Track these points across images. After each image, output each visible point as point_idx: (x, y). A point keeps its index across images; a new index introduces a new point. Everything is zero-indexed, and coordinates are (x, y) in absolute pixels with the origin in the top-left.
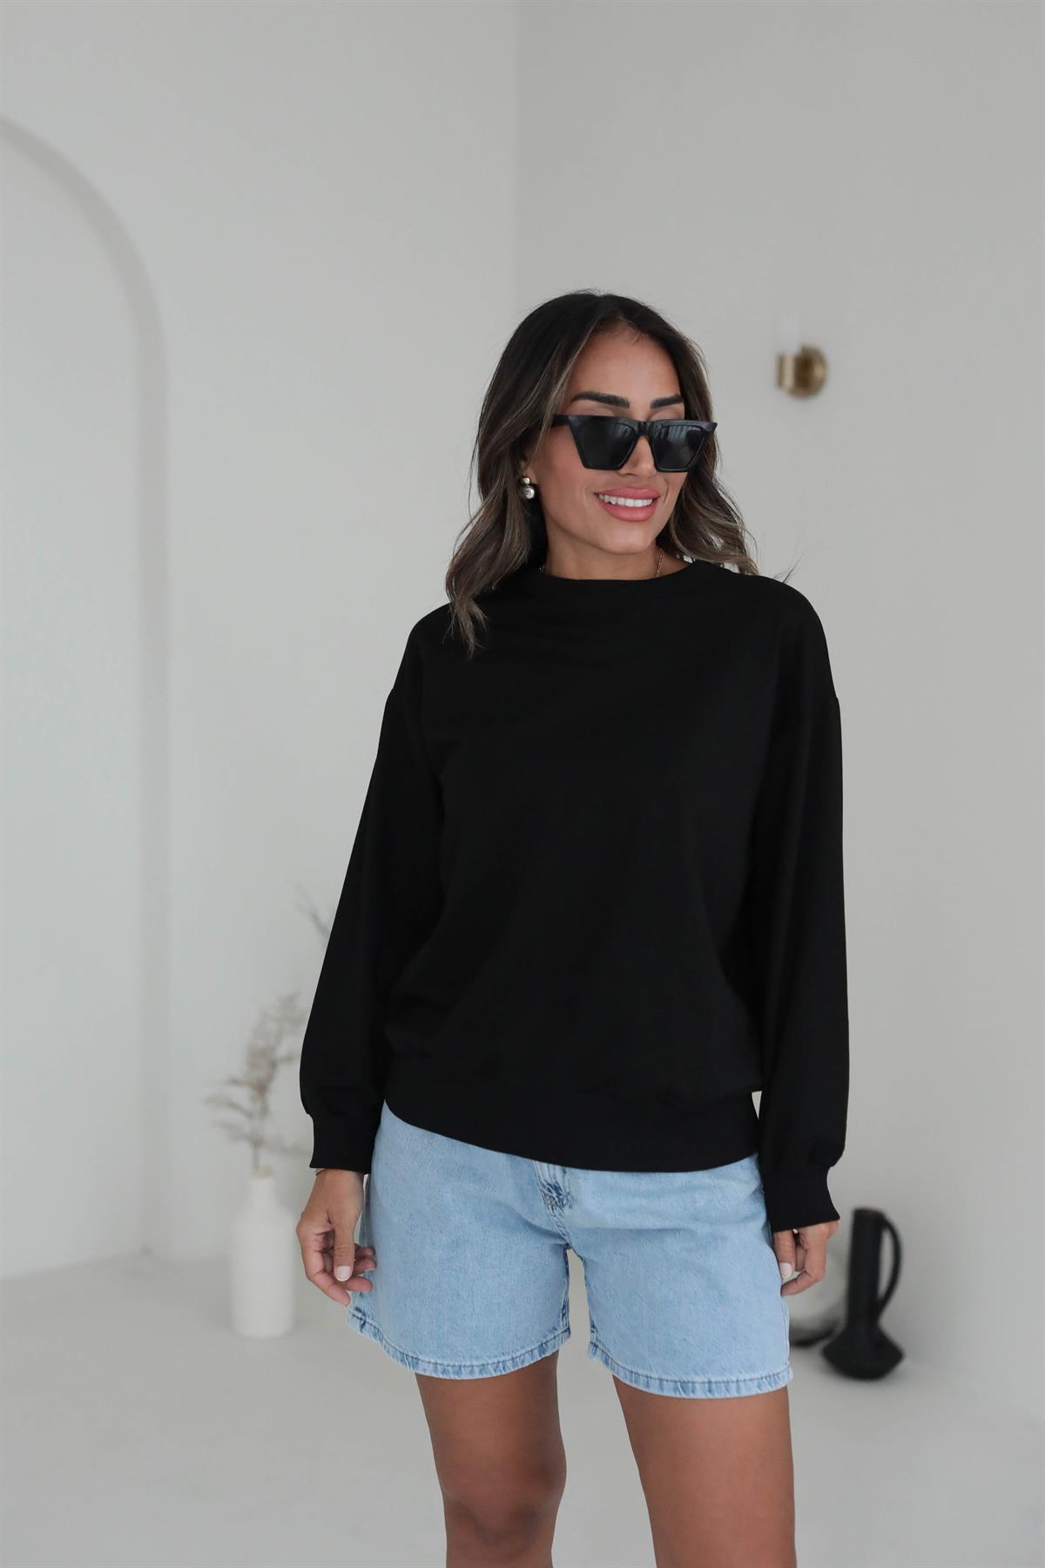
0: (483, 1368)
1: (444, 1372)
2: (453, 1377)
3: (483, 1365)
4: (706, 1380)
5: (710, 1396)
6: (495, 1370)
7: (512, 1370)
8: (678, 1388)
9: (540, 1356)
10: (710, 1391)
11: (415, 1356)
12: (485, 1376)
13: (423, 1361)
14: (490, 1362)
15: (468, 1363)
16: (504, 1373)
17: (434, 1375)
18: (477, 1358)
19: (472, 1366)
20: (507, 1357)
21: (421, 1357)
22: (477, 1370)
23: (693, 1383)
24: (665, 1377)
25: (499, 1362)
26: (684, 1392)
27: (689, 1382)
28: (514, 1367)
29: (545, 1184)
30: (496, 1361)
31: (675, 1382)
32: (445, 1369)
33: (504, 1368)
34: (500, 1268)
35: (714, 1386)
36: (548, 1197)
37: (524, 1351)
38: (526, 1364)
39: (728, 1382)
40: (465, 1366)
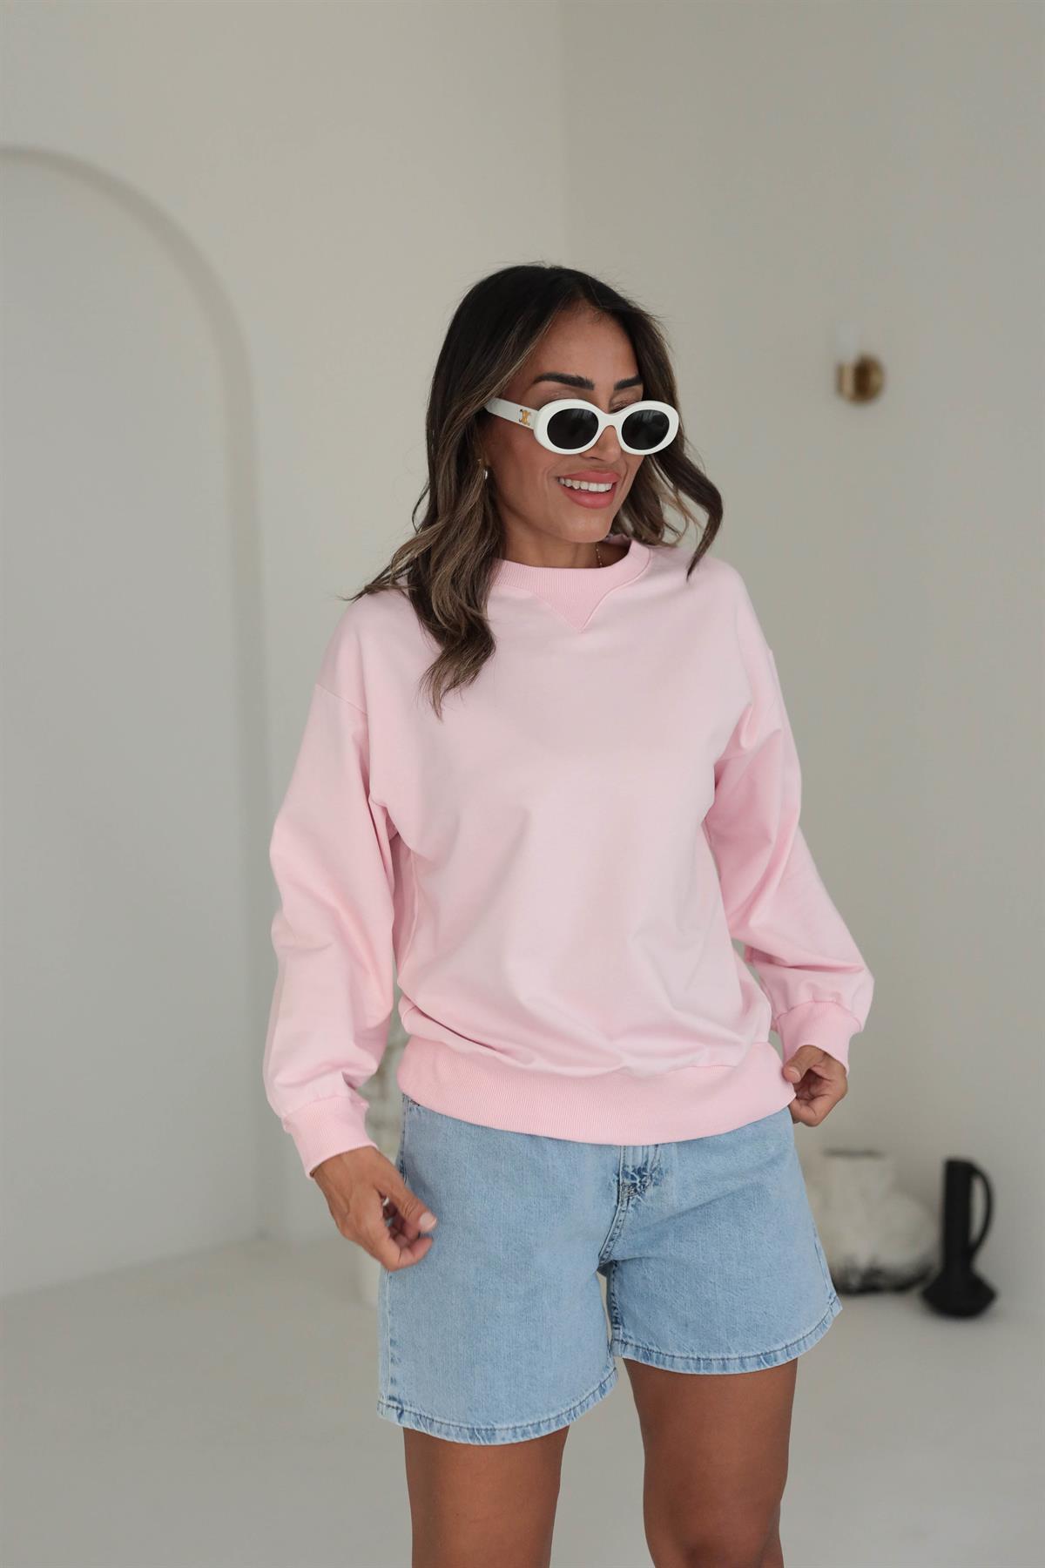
22: (553, 1422)
27: (770, 1353)
31: (758, 1356)
32: (524, 1431)
40: (543, 1421)
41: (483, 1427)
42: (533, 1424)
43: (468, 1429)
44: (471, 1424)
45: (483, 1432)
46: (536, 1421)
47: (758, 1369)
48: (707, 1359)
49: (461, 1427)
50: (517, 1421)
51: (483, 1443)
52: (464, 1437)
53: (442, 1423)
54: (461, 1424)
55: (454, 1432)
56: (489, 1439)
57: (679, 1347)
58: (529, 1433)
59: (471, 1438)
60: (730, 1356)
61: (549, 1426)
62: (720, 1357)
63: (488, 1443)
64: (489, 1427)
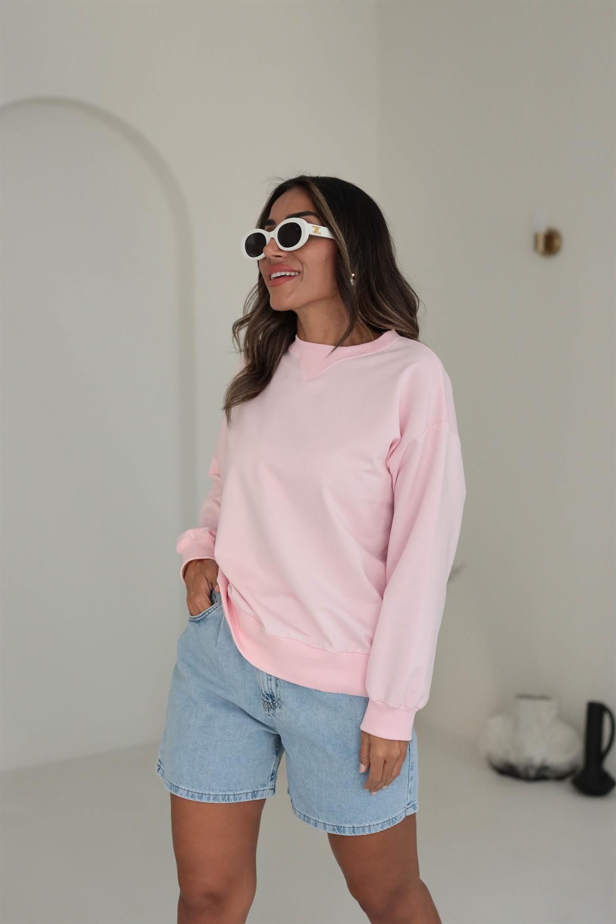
0: (216, 796)
1: (192, 796)
3: (216, 795)
4: (352, 826)
5: (353, 834)
6: (223, 800)
7: (233, 802)
9: (252, 798)
10: (353, 832)
11: (177, 785)
12: (216, 802)
13: (181, 789)
14: (221, 794)
15: (207, 793)
16: (228, 802)
17: (186, 798)
18: (213, 790)
19: (210, 795)
20: (231, 793)
21: (180, 786)
22: (212, 797)
23: (344, 827)
24: (327, 823)
25: (226, 795)
26: (338, 831)
28: (234, 800)
29: (265, 694)
30: (224, 794)
31: (334, 826)
33: (228, 800)
34: (234, 737)
35: (356, 829)
36: (266, 704)
37: (242, 792)
38: (242, 801)
39: (364, 827)
42: (199, 793)
47: (332, 833)
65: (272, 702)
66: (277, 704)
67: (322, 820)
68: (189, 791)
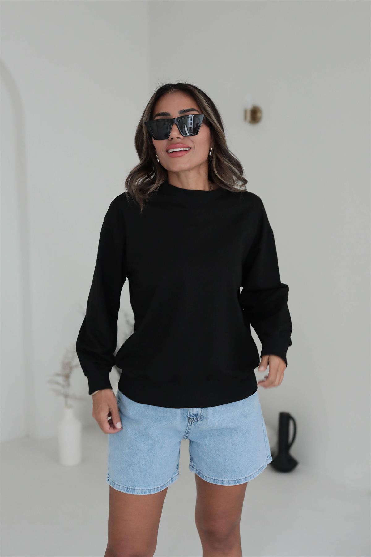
2: (148, 494)
8: (236, 482)
17: (141, 494)
31: (235, 480)
40: (152, 489)
41: (131, 488)
43: (126, 488)
44: (127, 486)
45: (131, 489)
46: (150, 489)
48: (217, 480)
49: (123, 487)
50: (143, 487)
51: (130, 493)
52: (124, 491)
53: (117, 485)
54: (124, 486)
55: (121, 488)
56: (132, 492)
57: (208, 475)
58: (147, 492)
59: (126, 491)
60: (225, 480)
61: (154, 491)
62: (221, 480)
63: (132, 494)
64: (133, 488)
65: (196, 418)
66: (199, 419)
67: (227, 479)
68: (142, 490)
